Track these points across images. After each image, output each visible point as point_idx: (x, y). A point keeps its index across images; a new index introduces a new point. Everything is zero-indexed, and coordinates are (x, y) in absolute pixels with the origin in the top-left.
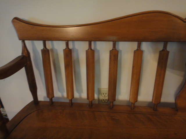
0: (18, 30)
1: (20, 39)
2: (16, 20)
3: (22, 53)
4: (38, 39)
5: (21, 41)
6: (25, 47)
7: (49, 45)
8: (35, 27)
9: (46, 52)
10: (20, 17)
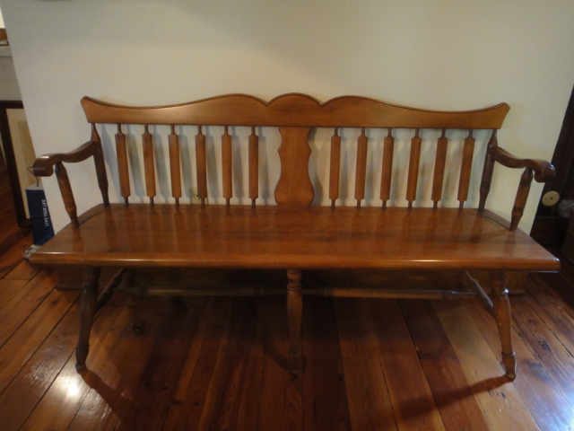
0: (87, 112)
1: (89, 122)
2: (86, 100)
3: (92, 138)
4: (111, 122)
5: (90, 124)
6: (94, 130)
7: (124, 129)
8: (111, 108)
9: (121, 138)
10: (90, 96)
